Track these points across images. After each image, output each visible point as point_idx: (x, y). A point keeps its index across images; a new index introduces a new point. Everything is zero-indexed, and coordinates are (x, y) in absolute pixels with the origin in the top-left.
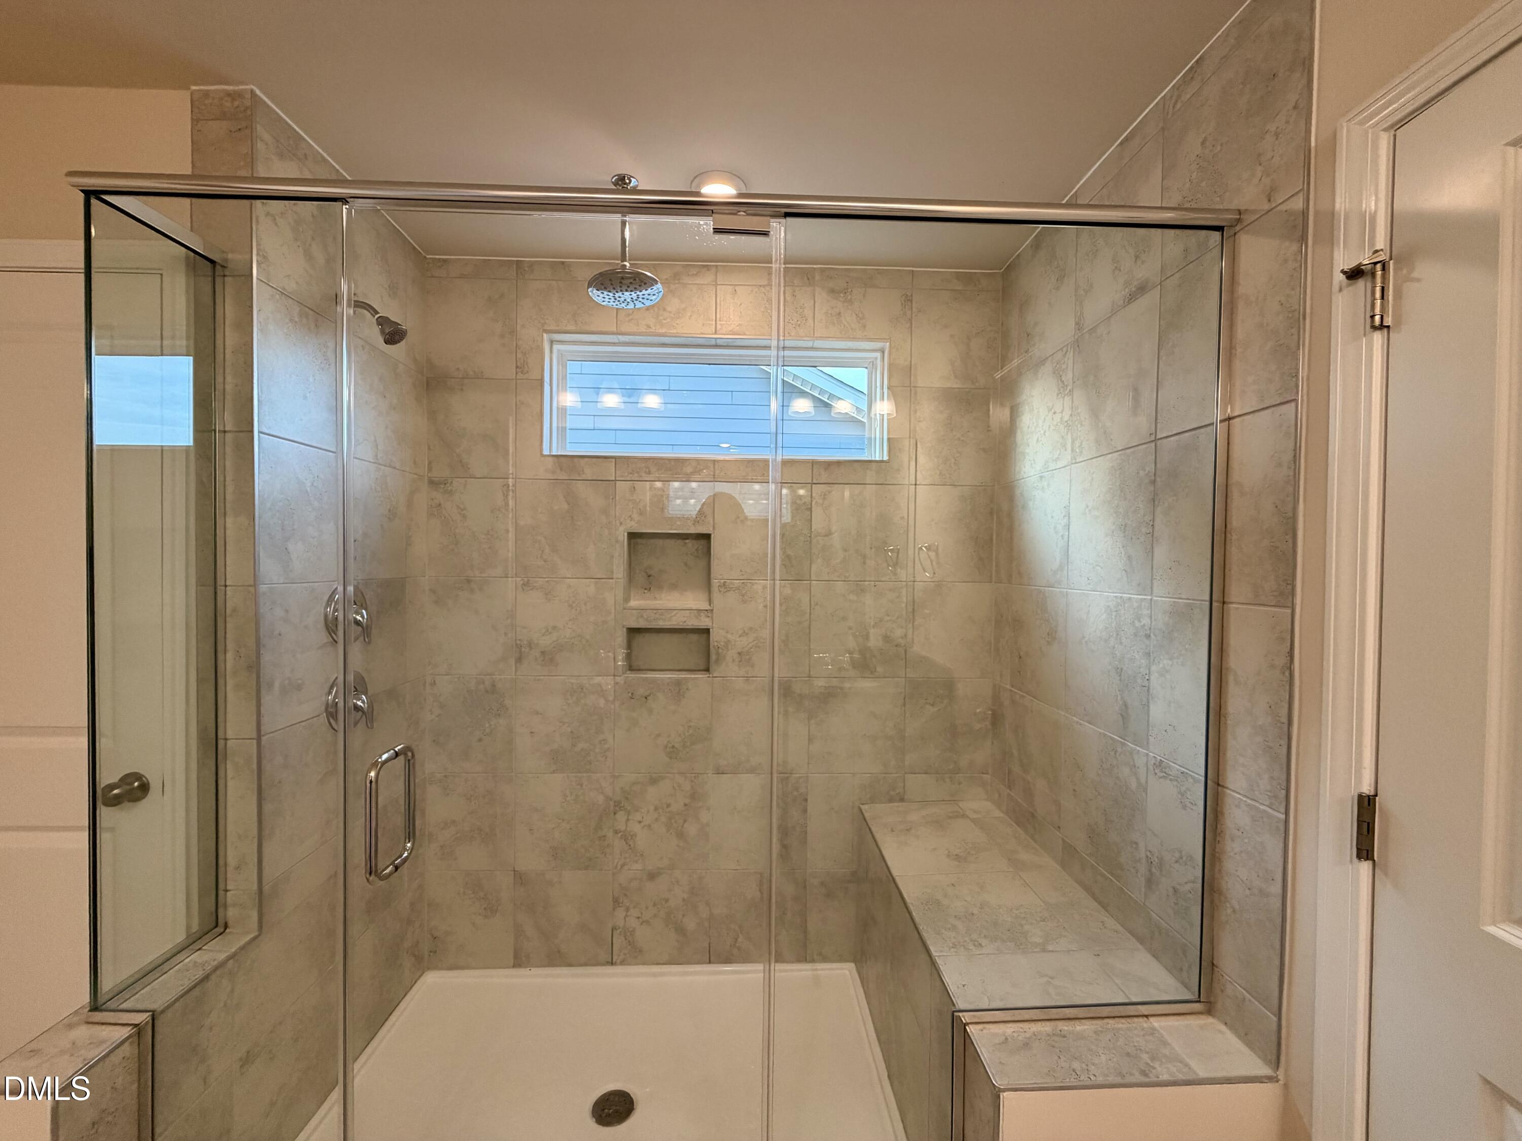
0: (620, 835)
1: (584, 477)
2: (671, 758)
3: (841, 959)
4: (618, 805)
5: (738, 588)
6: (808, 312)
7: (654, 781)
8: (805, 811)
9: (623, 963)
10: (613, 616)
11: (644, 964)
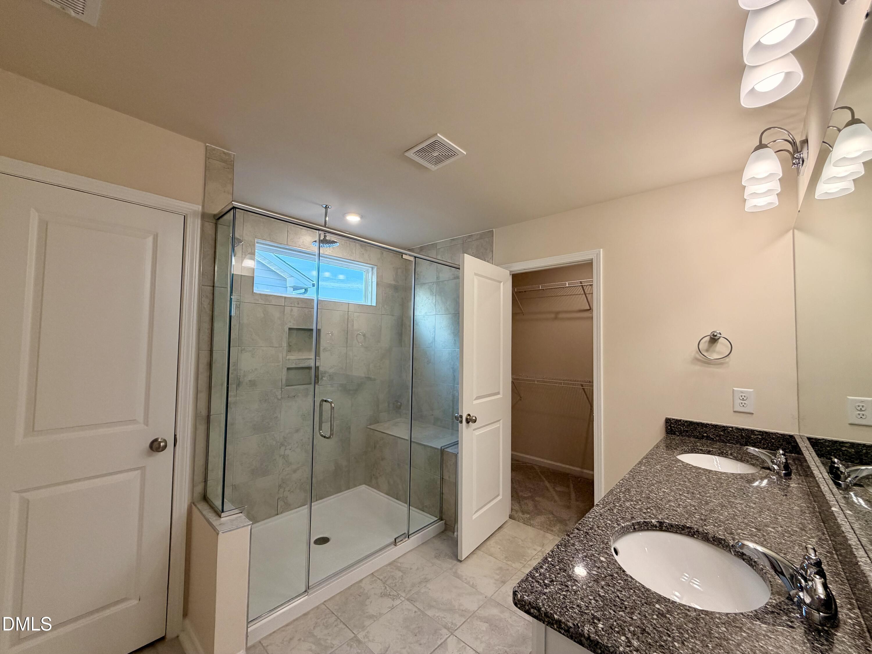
0: (281, 457)
1: (272, 304)
2: (303, 420)
3: (360, 484)
4: (282, 445)
5: (329, 350)
6: (354, 251)
7: (297, 431)
8: (350, 432)
9: (281, 513)
10: (281, 363)
11: (291, 510)
